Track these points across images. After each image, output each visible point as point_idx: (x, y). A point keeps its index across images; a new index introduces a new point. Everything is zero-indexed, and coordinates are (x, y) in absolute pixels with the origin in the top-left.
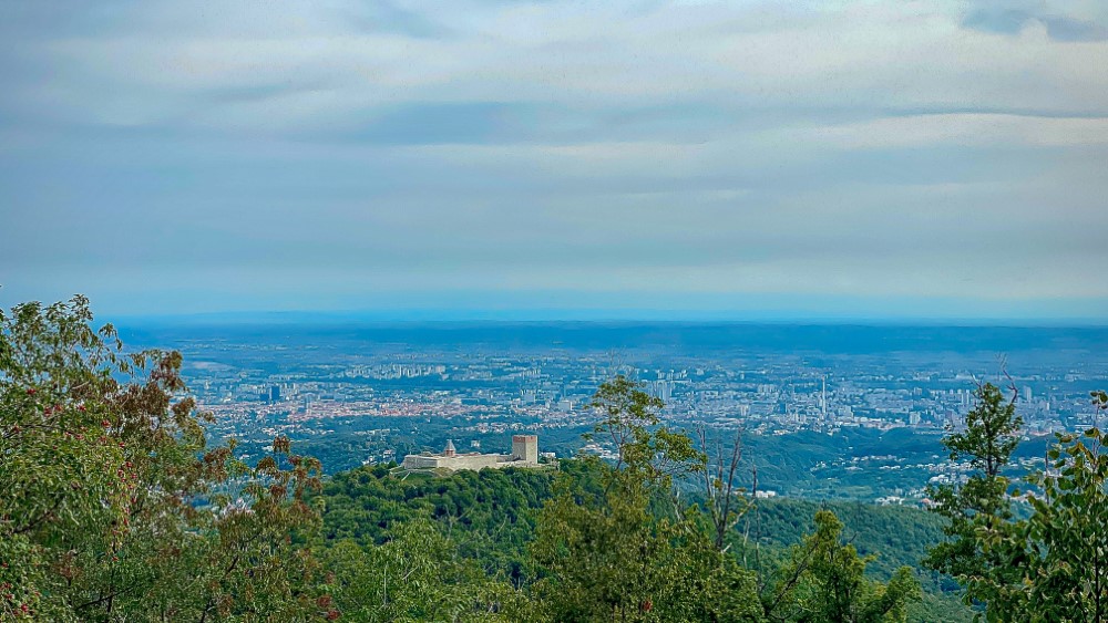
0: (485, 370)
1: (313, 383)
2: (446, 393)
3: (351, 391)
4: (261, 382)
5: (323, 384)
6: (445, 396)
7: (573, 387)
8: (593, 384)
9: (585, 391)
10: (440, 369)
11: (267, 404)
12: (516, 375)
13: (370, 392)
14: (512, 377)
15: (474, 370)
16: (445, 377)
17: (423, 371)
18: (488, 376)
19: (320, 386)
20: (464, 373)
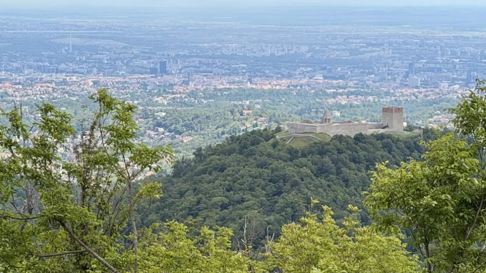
0: (344, 50)
1: (194, 59)
2: (309, 69)
3: (227, 67)
4: (150, 58)
5: (203, 60)
6: (308, 72)
7: (421, 66)
8: (439, 63)
9: (432, 70)
10: (304, 49)
11: (156, 77)
12: (370, 54)
13: (243, 68)
14: (367, 55)
15: (333, 50)
16: (309, 55)
17: (288, 50)
18: (345, 56)
19: (200, 62)
20: (325, 51)
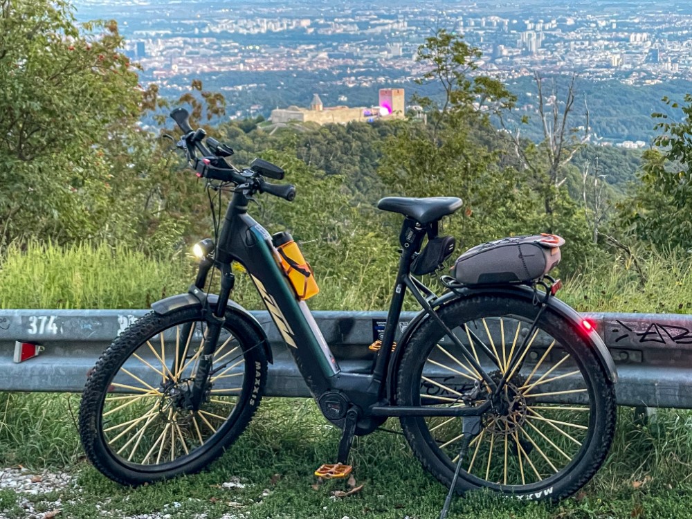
0: (352, 24)
1: (179, 39)
2: (312, 47)
3: (215, 47)
5: (189, 40)
6: (311, 50)
10: (305, 23)
12: (382, 28)
13: (235, 47)
14: (379, 29)
15: (339, 24)
16: (311, 30)
17: (288, 25)
18: (354, 30)
19: (185, 42)
20: (329, 26)
